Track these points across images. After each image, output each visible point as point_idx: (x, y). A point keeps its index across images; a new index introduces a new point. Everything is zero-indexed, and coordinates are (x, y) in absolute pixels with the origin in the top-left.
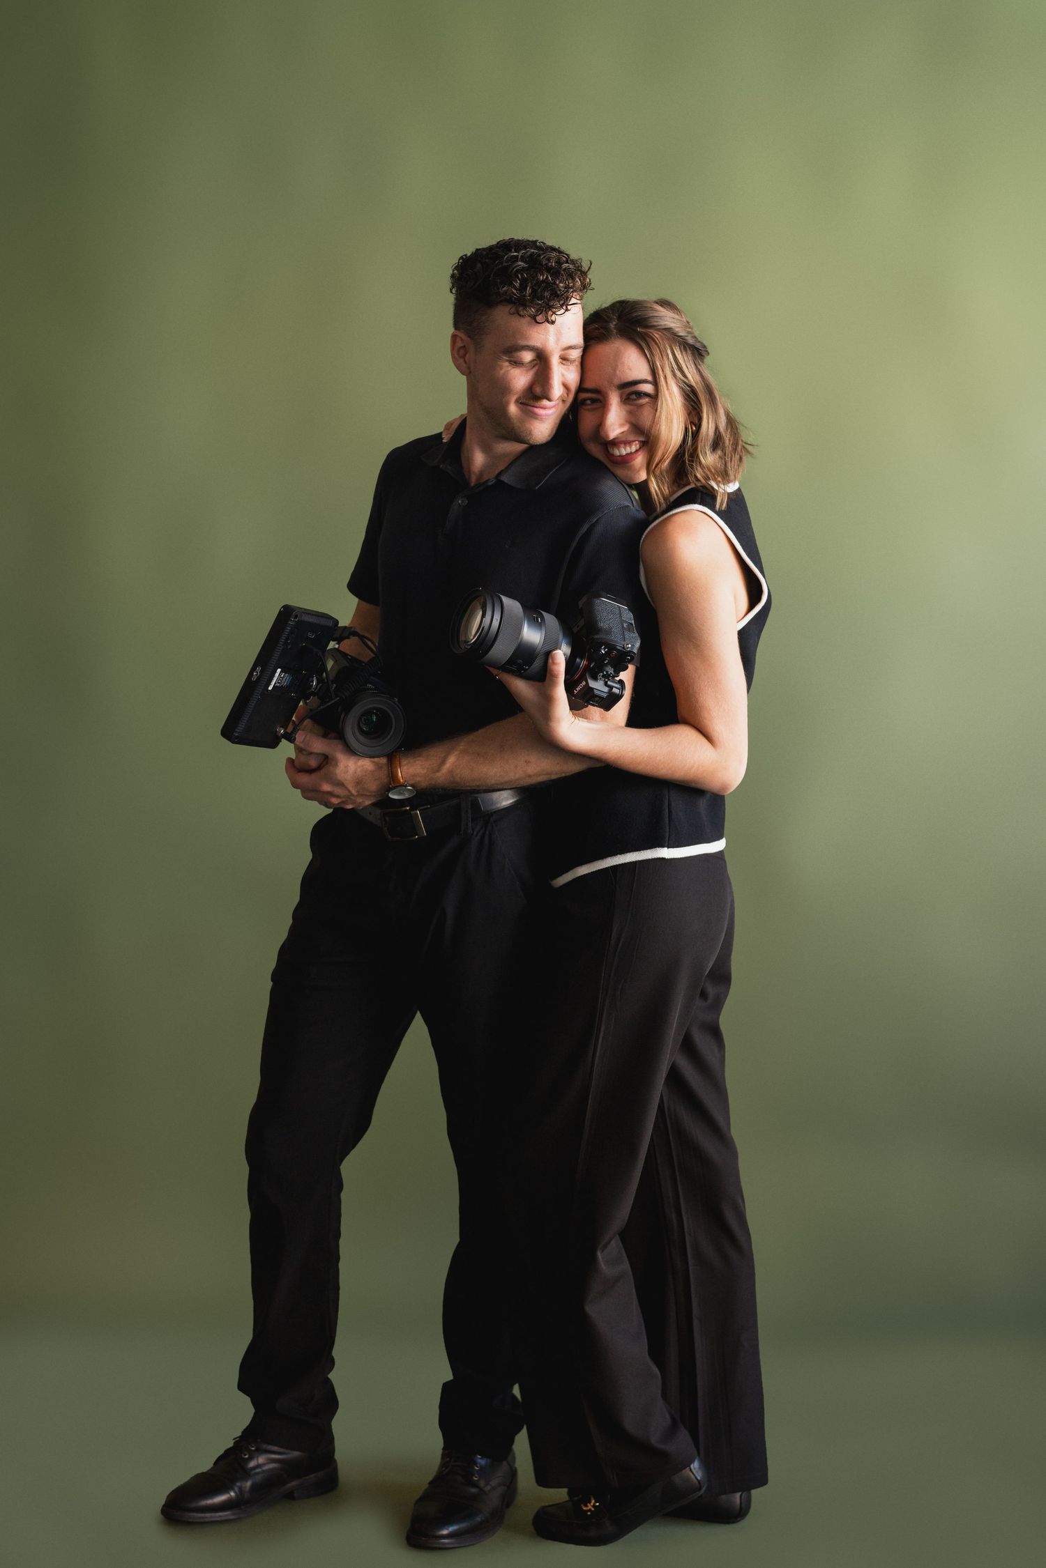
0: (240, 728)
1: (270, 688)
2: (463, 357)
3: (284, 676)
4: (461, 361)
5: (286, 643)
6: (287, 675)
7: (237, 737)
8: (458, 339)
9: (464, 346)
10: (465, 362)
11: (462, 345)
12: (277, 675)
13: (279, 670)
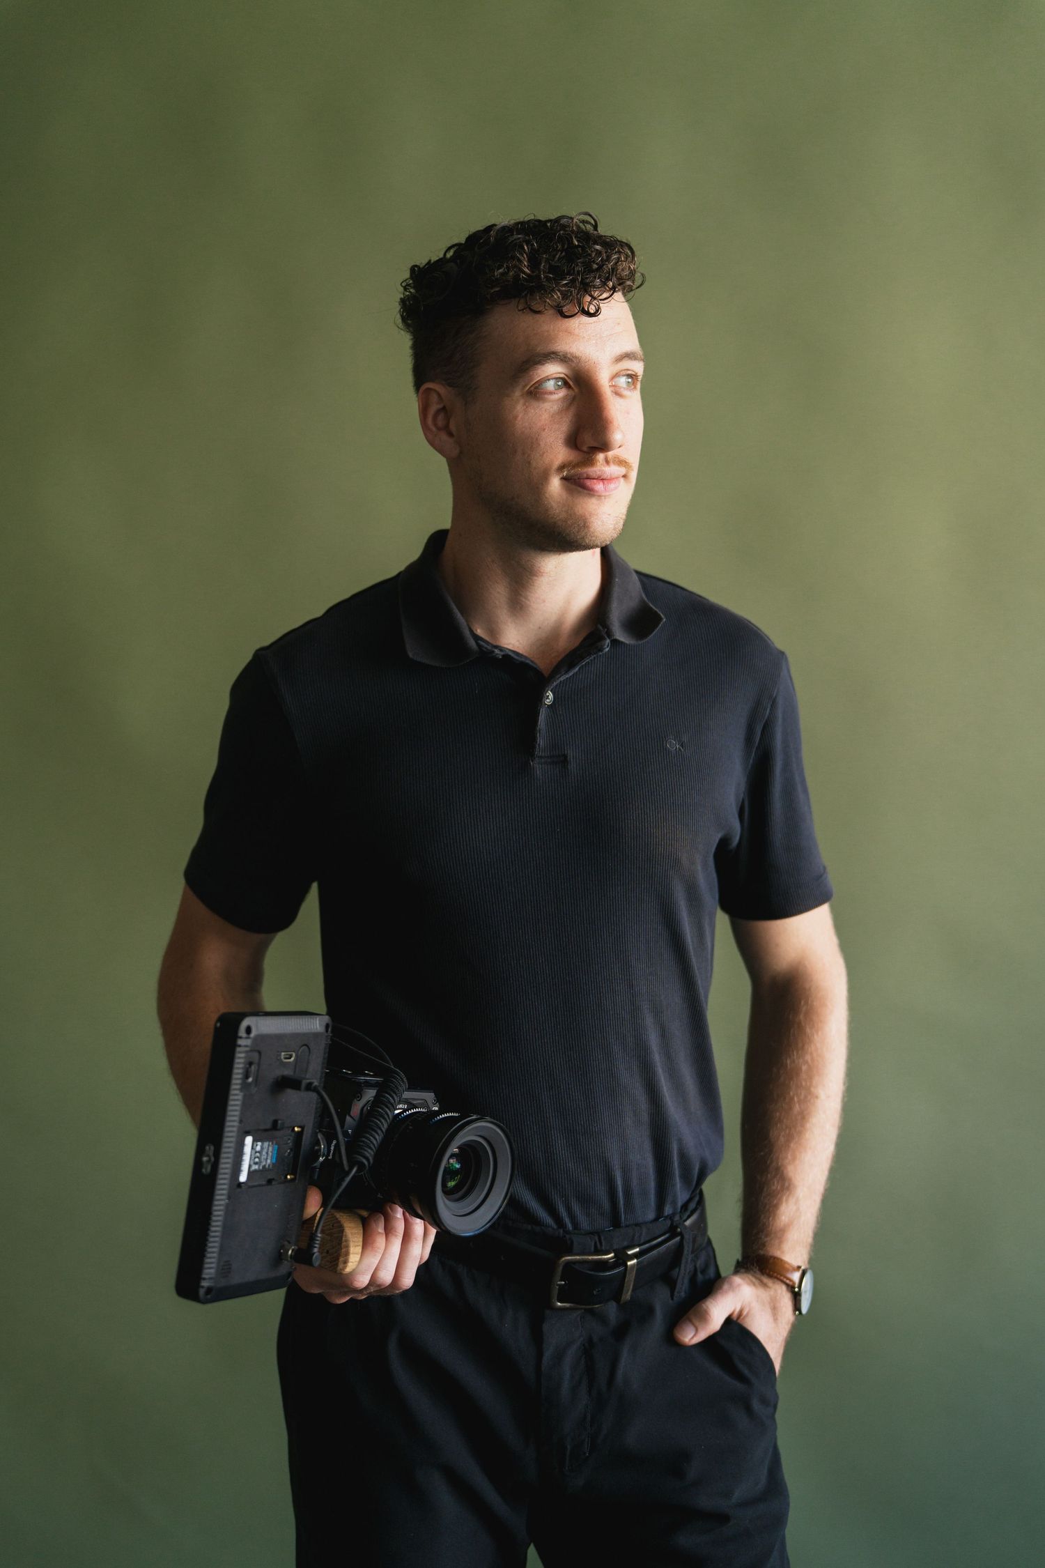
0: (210, 1270)
1: (243, 1178)
2: (446, 429)
3: (262, 1148)
4: (444, 436)
5: (245, 1086)
6: (266, 1144)
7: (209, 1290)
8: (434, 398)
9: (444, 408)
10: (451, 434)
11: (440, 406)
12: (247, 1149)
13: (249, 1140)
